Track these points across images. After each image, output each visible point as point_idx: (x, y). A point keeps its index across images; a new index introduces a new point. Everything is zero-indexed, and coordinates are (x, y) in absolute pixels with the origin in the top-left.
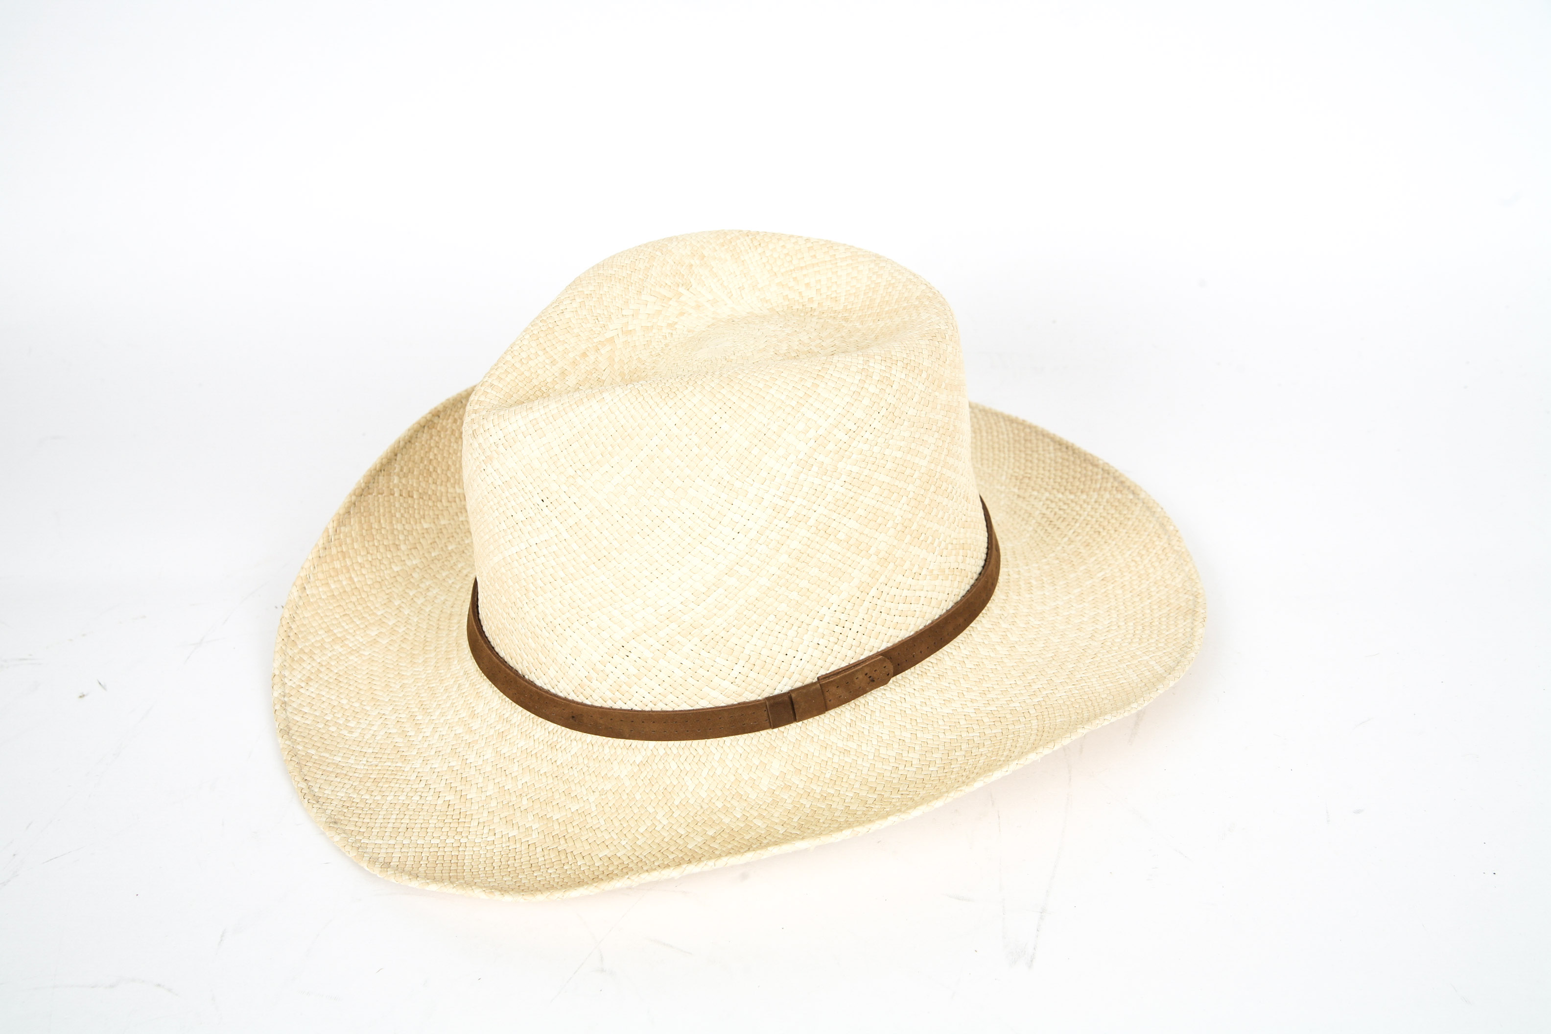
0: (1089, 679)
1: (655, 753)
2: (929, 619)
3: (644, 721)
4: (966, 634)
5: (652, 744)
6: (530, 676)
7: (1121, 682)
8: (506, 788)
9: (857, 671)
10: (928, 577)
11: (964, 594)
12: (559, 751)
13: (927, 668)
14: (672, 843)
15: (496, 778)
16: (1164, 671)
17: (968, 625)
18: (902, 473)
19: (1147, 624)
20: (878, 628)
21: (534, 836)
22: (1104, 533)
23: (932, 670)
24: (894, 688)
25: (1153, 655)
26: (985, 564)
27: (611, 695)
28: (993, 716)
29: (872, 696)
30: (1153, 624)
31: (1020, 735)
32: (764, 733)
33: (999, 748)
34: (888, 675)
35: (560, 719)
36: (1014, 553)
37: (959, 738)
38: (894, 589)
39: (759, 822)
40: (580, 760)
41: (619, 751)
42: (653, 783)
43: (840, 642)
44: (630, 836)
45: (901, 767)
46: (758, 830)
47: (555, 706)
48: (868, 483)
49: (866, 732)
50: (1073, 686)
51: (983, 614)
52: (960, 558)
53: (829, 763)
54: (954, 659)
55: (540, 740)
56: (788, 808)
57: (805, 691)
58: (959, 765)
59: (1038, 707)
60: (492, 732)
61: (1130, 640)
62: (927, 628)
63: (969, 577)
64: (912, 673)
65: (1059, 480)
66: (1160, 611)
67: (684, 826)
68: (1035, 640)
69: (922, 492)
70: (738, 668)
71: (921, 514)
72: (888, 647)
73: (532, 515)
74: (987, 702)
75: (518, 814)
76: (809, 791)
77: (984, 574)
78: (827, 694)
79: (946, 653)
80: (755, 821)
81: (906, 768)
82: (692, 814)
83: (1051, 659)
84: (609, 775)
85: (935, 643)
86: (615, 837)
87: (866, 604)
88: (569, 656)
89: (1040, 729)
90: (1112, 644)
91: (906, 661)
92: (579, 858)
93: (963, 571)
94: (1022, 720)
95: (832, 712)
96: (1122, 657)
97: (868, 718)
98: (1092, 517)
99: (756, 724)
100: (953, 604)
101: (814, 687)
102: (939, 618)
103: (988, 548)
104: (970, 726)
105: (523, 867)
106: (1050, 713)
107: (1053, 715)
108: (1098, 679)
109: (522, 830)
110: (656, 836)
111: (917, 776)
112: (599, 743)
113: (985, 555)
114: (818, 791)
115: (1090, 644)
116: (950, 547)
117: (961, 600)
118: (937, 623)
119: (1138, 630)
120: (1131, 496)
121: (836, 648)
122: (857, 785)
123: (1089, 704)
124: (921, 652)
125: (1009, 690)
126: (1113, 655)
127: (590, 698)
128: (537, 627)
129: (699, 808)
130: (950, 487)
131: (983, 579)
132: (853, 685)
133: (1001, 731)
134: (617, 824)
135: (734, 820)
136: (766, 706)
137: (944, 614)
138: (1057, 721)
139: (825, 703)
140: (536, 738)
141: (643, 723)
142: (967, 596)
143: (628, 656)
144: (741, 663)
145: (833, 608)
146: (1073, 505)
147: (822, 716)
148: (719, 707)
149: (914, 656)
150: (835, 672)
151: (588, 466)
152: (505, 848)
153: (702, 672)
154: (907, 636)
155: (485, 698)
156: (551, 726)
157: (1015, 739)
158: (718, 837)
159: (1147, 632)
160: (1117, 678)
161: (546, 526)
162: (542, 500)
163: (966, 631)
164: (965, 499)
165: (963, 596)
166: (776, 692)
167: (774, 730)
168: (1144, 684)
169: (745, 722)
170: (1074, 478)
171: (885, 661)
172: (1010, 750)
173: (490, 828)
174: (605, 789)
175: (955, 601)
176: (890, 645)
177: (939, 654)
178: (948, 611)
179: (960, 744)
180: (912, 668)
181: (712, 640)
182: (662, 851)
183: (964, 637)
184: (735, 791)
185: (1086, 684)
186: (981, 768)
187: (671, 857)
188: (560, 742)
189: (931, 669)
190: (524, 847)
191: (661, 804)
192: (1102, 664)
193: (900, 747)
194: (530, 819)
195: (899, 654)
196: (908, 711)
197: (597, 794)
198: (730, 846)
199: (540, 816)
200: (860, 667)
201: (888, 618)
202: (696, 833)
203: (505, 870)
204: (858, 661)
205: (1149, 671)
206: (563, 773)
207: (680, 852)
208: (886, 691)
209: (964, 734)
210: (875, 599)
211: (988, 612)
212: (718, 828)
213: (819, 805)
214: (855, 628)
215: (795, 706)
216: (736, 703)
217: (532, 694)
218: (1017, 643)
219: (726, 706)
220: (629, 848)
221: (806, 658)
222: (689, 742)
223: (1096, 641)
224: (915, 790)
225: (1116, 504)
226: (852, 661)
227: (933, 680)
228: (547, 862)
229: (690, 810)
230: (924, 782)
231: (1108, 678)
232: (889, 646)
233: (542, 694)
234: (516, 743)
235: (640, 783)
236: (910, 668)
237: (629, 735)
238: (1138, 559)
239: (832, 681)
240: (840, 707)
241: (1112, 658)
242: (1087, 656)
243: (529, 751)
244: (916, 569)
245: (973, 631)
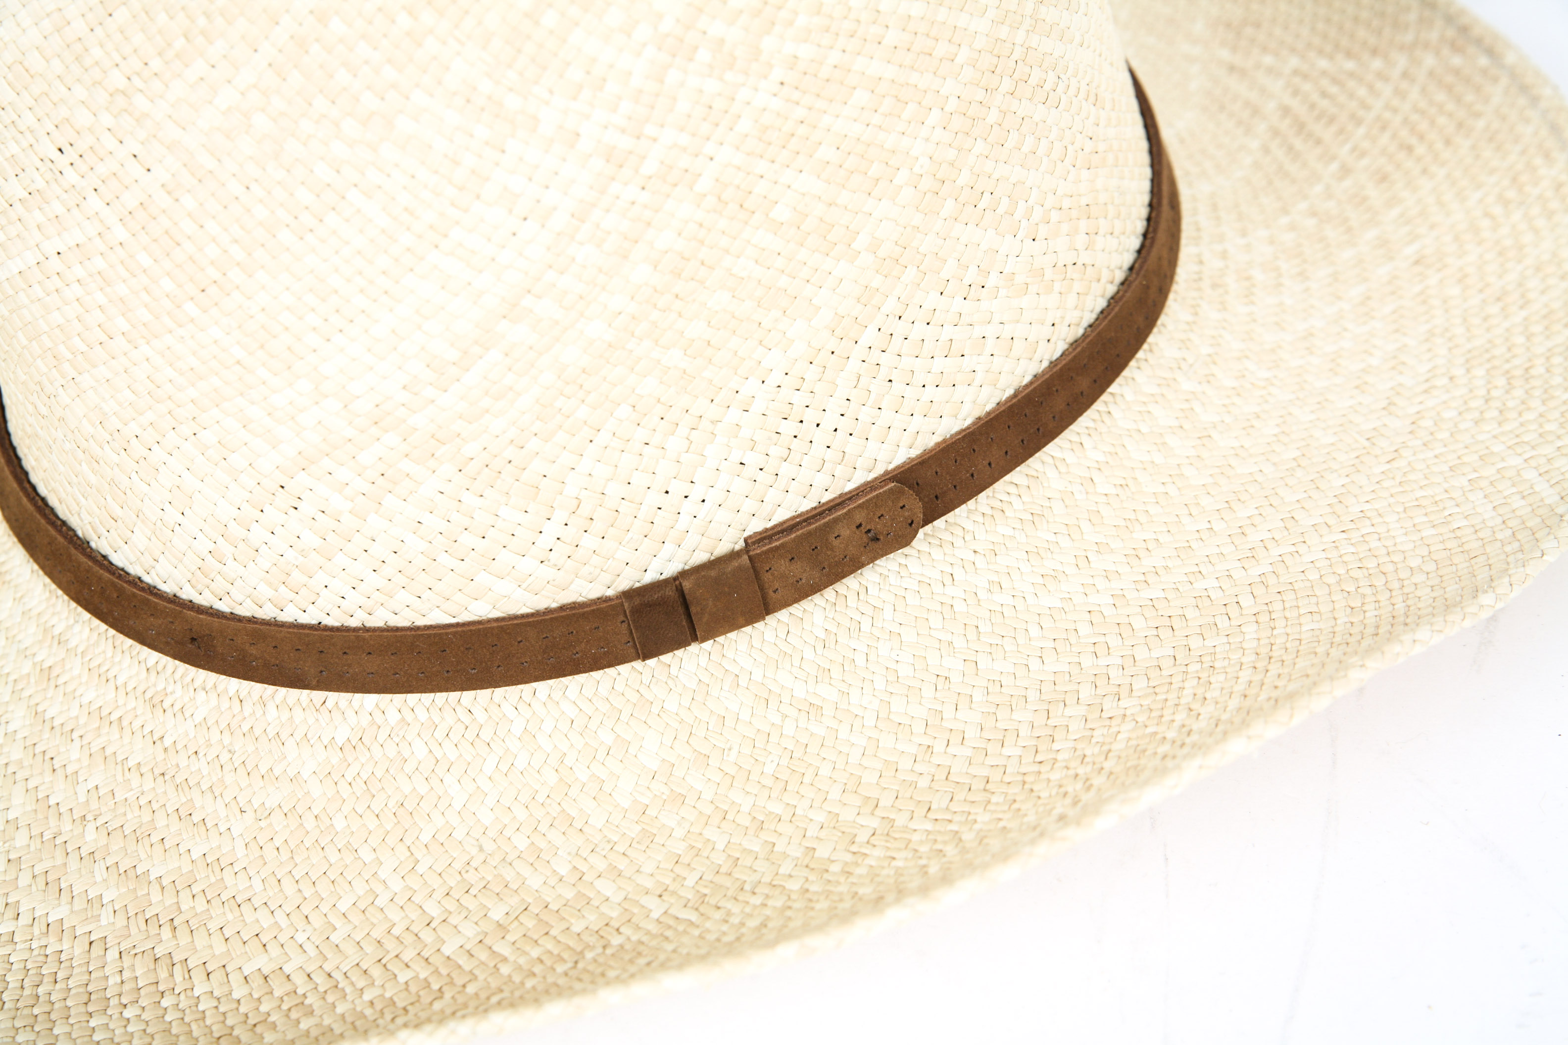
0: (1382, 517)
1: (379, 718)
2: (1008, 387)
3: (347, 651)
4: (1098, 411)
5: (371, 699)
6: (99, 544)
7: (1456, 527)
8: (52, 801)
9: (836, 521)
10: (1003, 292)
11: (1092, 321)
12: (169, 713)
13: (1005, 497)
14: (409, 939)
15: (32, 776)
16: (1558, 498)
17: (1102, 391)
18: (925, 54)
19: (1518, 372)
20: (886, 417)
21: (104, 922)
22: (1420, 150)
23: (1017, 503)
24: (927, 550)
25: (1534, 453)
26: (1143, 246)
27: (270, 593)
28: (1155, 613)
29: (876, 572)
30: (1533, 372)
31: (1217, 665)
32: (624, 669)
33: (1166, 700)
34: (911, 524)
35: (167, 643)
36: (1215, 207)
37: (1075, 670)
38: (920, 326)
39: (606, 888)
40: (215, 736)
41: (298, 714)
42: (374, 792)
43: (795, 457)
44: (317, 920)
45: (939, 747)
46: (604, 909)
47: (152, 615)
48: (842, 83)
49: (860, 660)
50: (1344, 535)
51: (1138, 360)
52: (1081, 240)
53: (774, 738)
54: (1068, 473)
55: (129, 688)
56: (676, 851)
57: (713, 573)
58: (1071, 744)
59: (1259, 590)
60: (27, 667)
61: (1476, 415)
62: (1003, 408)
63: (1103, 280)
64: (969, 511)
65: (1320, 26)
66: (1548, 337)
67: (437, 895)
68: (1258, 417)
69: (980, 95)
70: (552, 529)
71: (980, 147)
72: (912, 460)
73: (40, 184)
74: (1142, 578)
75: (73, 863)
76: (726, 808)
77: (1141, 267)
78: (766, 577)
79: (1050, 461)
80: (599, 884)
81: (949, 750)
82: (457, 865)
83: (1295, 464)
84: (277, 772)
85: (1022, 441)
86: (283, 922)
87: (854, 365)
88: (167, 507)
89: (1264, 651)
90: (1436, 424)
91: (955, 487)
92: (198, 977)
93: (1089, 268)
94: (1222, 622)
95: (783, 615)
96: (1459, 458)
97: (866, 626)
98: (1395, 111)
99: (605, 653)
100: (1066, 346)
101: (735, 564)
102: (1031, 383)
103: (1151, 205)
104: (1102, 639)
105: (69, 1003)
106: (1287, 605)
107: (1295, 613)
108: (1403, 515)
109: (79, 904)
110: (375, 921)
111: (973, 771)
112: (256, 697)
113: (1145, 223)
114: (746, 808)
115: (1385, 425)
116: (1055, 216)
117: (1084, 336)
118: (1028, 395)
119: (1496, 387)
120: (1483, 61)
121: (786, 470)
122: (835, 793)
123: (1379, 582)
124: (990, 464)
125: (1194, 545)
126: (1437, 452)
127: (226, 598)
128: (91, 440)
129: (474, 851)
130: (1051, 77)
131: (1137, 282)
132: (829, 553)
133: (1171, 652)
134: (289, 887)
135: (552, 881)
136: (625, 611)
137: (1044, 373)
138: (1304, 628)
139: (764, 597)
140: (120, 681)
141: (345, 656)
142: (1099, 325)
143: (296, 508)
144: (560, 516)
145: (771, 382)
146: (1351, 84)
147: (759, 625)
148: (516, 617)
149: (972, 475)
150: (785, 526)
151: (156, 64)
152: (35, 953)
153: (469, 540)
154: (956, 428)
155: (16, 586)
156: (153, 657)
157: (1204, 675)
158: (513, 926)
159: (1519, 393)
160: (1446, 513)
161: (75, 211)
162: (60, 150)
163: (1098, 405)
164: (1092, 99)
165: (1090, 326)
166: (648, 578)
167: (649, 662)
168: (1510, 532)
169: (578, 649)
170: (1356, 19)
171: (901, 492)
172: (1191, 710)
173: (9, 901)
174: (267, 805)
175: (1071, 339)
176: (915, 453)
177: (1034, 463)
178: (1053, 364)
179: (1076, 687)
180: (971, 503)
181: (486, 469)
182: (384, 961)
183: (1094, 420)
184: (558, 809)
185: (1372, 530)
186: (1119, 757)
187: (403, 976)
188: (171, 693)
189: (1014, 499)
190: (80, 948)
191: (391, 840)
192: (1411, 477)
193: (938, 695)
194: (99, 879)
195: (937, 473)
196: (959, 607)
197: (249, 816)
198: (535, 953)
199: (122, 871)
200: (845, 511)
201: (908, 392)
202: (464, 914)
203: (26, 1012)
204: (841, 496)
205: (1523, 498)
206: (178, 765)
207: (424, 964)
208: (909, 558)
209: (1087, 661)
210: (876, 353)
211: (1149, 356)
212: (514, 901)
213: (746, 844)
214: (830, 420)
215: (693, 610)
216: (554, 605)
217: (103, 585)
218: (1215, 427)
219: (532, 615)
220: (312, 952)
221: (713, 497)
222: (454, 696)
223: (1397, 417)
224: (966, 809)
225: (1449, 79)
226: (826, 497)
227: (1018, 525)
228: (126, 987)
229: (455, 856)
230: (989, 787)
231: (1426, 514)
232: (914, 456)
233: (123, 587)
234: (77, 694)
235: (345, 791)
236: (964, 502)
237: (318, 681)
238: (1497, 210)
239: (777, 548)
240: (801, 603)
241: (1436, 460)
242: (1376, 456)
243: (104, 713)
244: (971, 275)
245: (1115, 403)
